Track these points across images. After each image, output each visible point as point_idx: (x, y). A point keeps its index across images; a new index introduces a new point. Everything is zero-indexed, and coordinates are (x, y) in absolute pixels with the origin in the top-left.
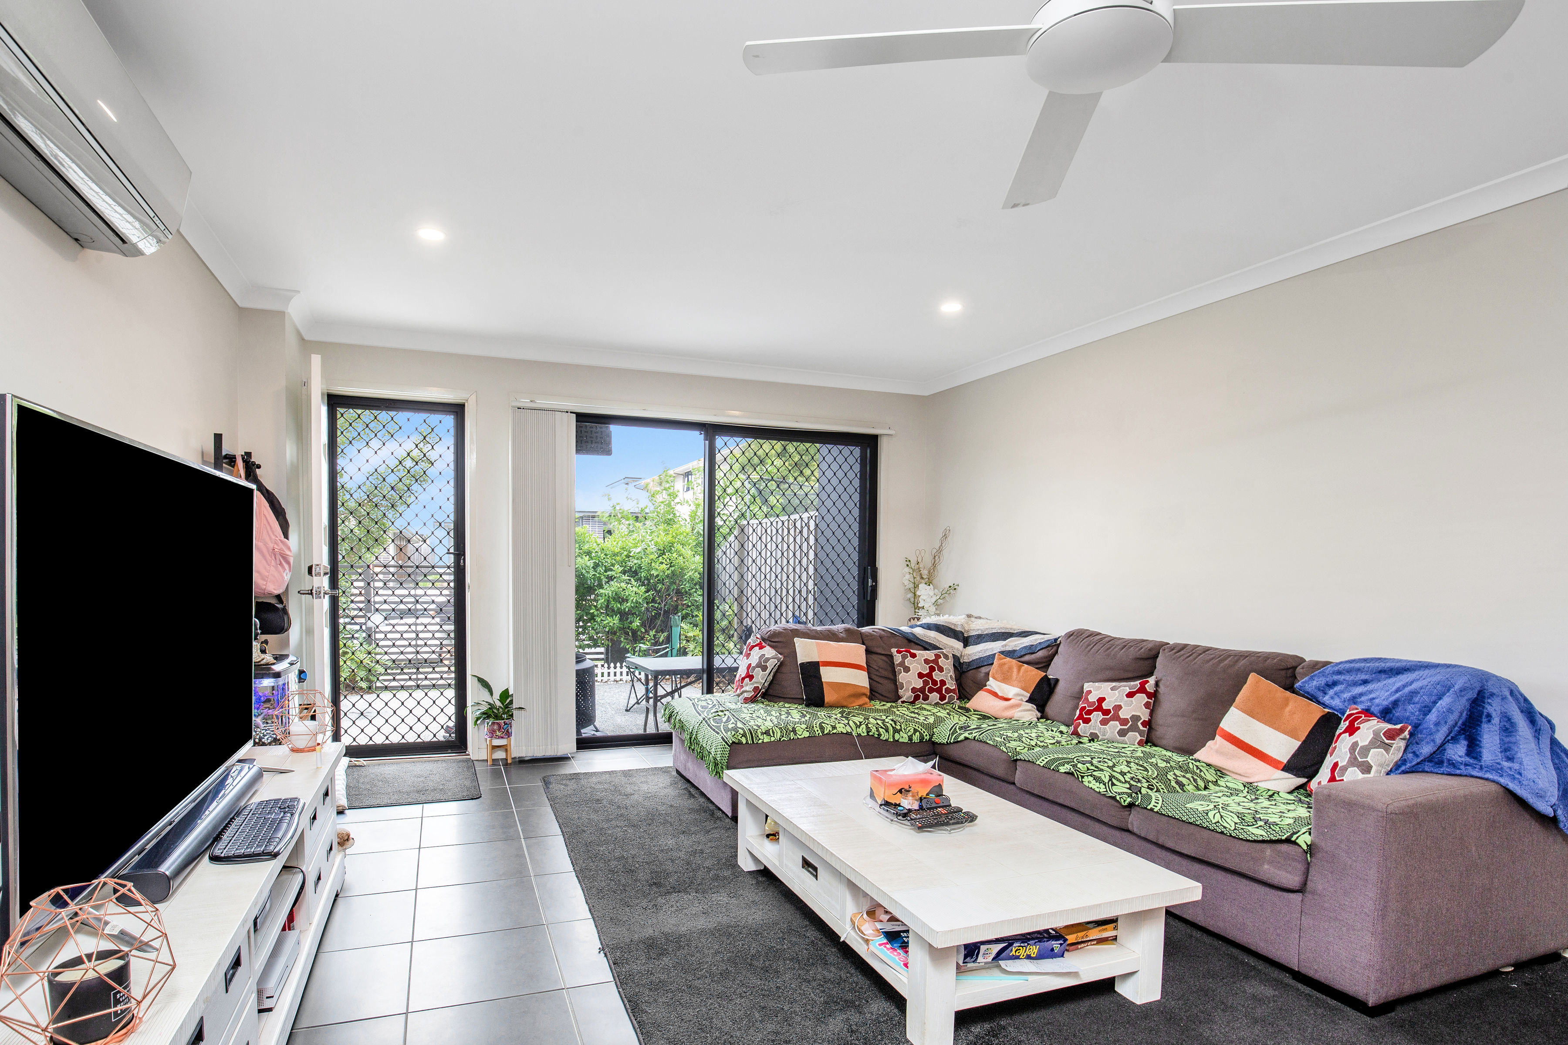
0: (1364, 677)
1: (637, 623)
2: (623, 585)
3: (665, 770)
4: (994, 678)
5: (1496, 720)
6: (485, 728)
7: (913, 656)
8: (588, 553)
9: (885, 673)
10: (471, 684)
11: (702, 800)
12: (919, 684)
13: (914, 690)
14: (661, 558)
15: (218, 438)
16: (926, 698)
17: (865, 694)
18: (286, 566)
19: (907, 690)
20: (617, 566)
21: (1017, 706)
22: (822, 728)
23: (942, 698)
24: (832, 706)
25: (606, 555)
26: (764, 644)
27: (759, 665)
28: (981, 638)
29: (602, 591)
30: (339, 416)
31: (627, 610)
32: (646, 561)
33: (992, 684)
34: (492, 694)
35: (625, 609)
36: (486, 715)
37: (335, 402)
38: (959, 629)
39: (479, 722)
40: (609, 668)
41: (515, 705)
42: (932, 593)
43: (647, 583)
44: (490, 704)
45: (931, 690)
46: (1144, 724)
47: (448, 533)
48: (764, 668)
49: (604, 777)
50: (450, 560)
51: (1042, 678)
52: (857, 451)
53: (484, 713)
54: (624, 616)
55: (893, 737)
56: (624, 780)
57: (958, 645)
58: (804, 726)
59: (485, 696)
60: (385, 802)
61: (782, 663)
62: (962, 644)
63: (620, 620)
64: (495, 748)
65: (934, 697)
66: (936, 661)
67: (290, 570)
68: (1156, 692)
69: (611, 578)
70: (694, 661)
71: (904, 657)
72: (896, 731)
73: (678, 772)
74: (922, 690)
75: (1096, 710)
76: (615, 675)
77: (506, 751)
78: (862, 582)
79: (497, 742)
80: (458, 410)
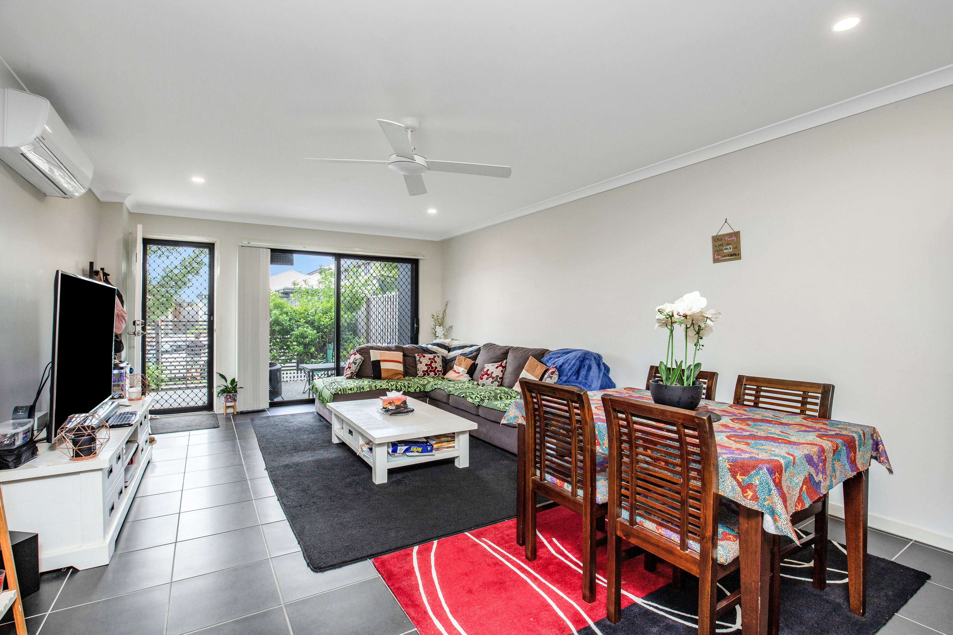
0: (559, 355)
1: (313, 349)
2: (305, 329)
3: (312, 413)
4: (456, 365)
5: (586, 367)
6: (223, 399)
7: (424, 357)
8: (287, 313)
9: (413, 365)
10: (216, 376)
11: (325, 422)
12: (426, 368)
13: (423, 371)
14: (325, 315)
15: (91, 264)
16: (428, 375)
17: (400, 374)
18: (124, 321)
19: (421, 371)
20: (302, 320)
21: (462, 375)
22: (376, 387)
23: (435, 374)
24: (385, 379)
25: (296, 314)
26: (356, 353)
27: (353, 362)
28: (455, 349)
29: (293, 332)
30: (148, 248)
31: (307, 342)
32: (317, 317)
33: (455, 367)
34: (226, 381)
35: (306, 342)
36: (223, 391)
37: (146, 242)
38: (447, 345)
39: (219, 395)
40: (298, 373)
41: (238, 387)
42: (442, 330)
43: (318, 329)
44: (225, 386)
45: (431, 371)
46: (500, 378)
47: (205, 305)
48: (355, 364)
49: (281, 417)
50: (206, 318)
51: (472, 364)
52: (409, 266)
53: (222, 391)
54: (306, 346)
55: (408, 390)
56: (291, 417)
57: (444, 352)
58: (368, 386)
59: (223, 382)
60: (171, 431)
61: (363, 361)
62: (447, 351)
63: (304, 348)
64: (228, 407)
65: (432, 374)
66: (434, 359)
67: (125, 323)
68: (506, 366)
69: (300, 326)
70: (332, 365)
71: (420, 357)
72: (409, 387)
73: (317, 413)
74: (427, 371)
75: (485, 374)
76: (301, 377)
77: (234, 408)
78: (412, 326)
79: (229, 404)
80: (211, 247)
